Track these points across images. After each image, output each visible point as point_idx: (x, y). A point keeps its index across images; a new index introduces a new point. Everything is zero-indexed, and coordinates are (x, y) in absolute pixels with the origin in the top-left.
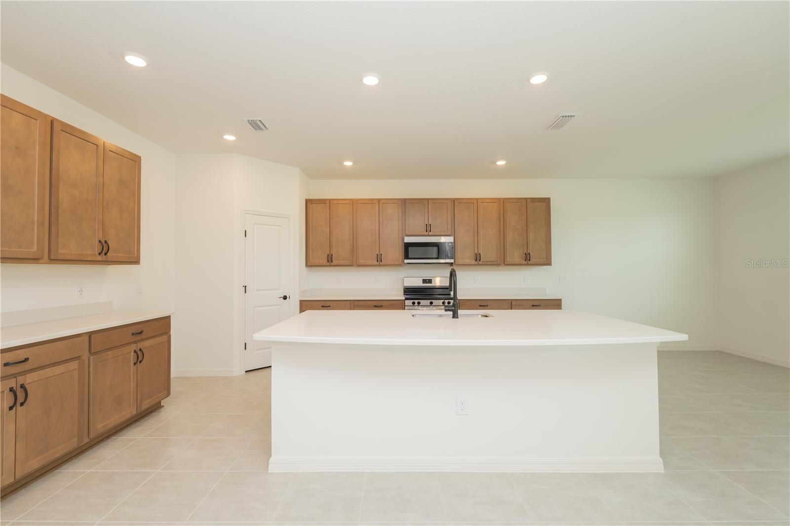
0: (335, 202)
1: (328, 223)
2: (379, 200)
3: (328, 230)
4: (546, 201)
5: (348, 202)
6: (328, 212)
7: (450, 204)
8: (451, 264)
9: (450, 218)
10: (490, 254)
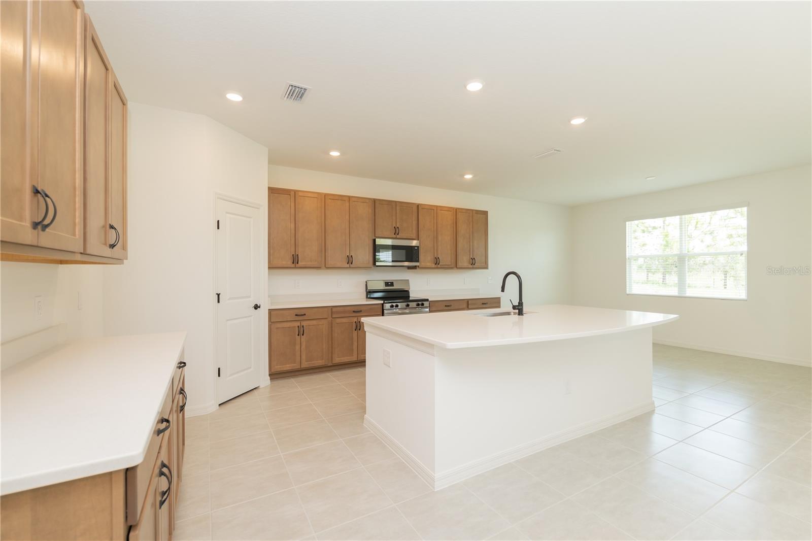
0: (300, 194)
1: (293, 218)
2: (349, 197)
3: (293, 226)
4: (485, 213)
5: (316, 195)
6: (293, 205)
7: (415, 209)
8: (415, 267)
9: (415, 223)
10: (446, 259)
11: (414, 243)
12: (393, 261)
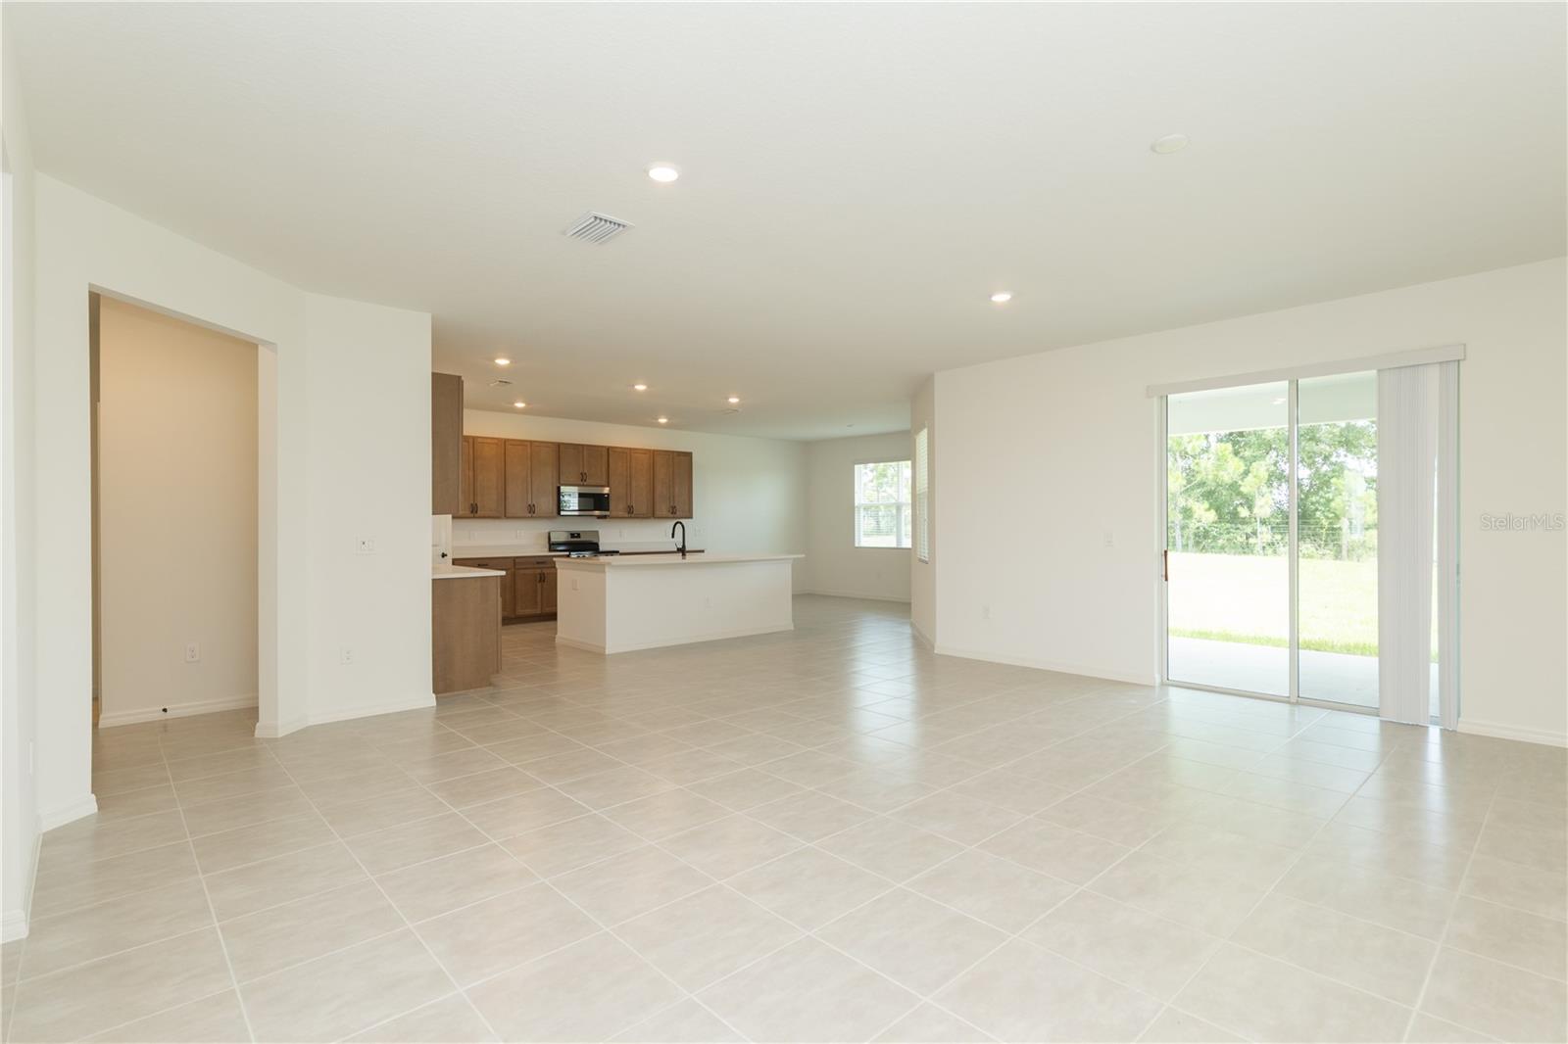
0: (479, 440)
1: (471, 466)
2: (531, 442)
3: (471, 474)
4: (689, 455)
5: (496, 441)
6: (471, 452)
7: (605, 453)
8: (605, 517)
9: (604, 469)
10: (641, 507)
11: (606, 490)
12: (579, 510)
